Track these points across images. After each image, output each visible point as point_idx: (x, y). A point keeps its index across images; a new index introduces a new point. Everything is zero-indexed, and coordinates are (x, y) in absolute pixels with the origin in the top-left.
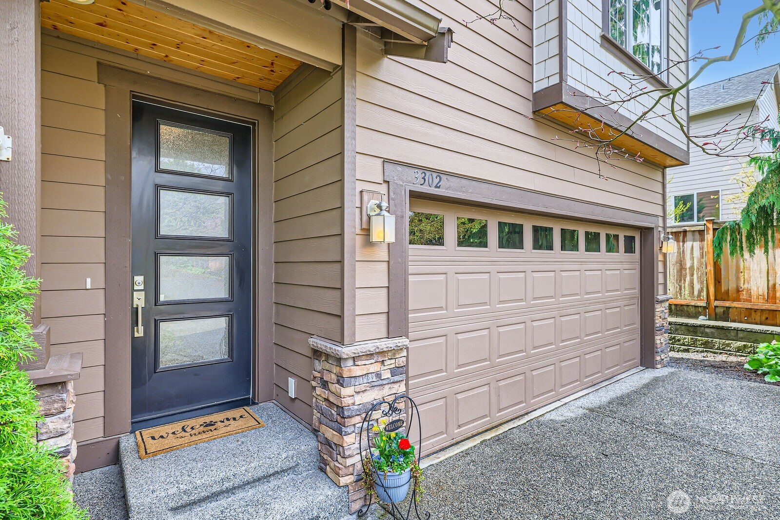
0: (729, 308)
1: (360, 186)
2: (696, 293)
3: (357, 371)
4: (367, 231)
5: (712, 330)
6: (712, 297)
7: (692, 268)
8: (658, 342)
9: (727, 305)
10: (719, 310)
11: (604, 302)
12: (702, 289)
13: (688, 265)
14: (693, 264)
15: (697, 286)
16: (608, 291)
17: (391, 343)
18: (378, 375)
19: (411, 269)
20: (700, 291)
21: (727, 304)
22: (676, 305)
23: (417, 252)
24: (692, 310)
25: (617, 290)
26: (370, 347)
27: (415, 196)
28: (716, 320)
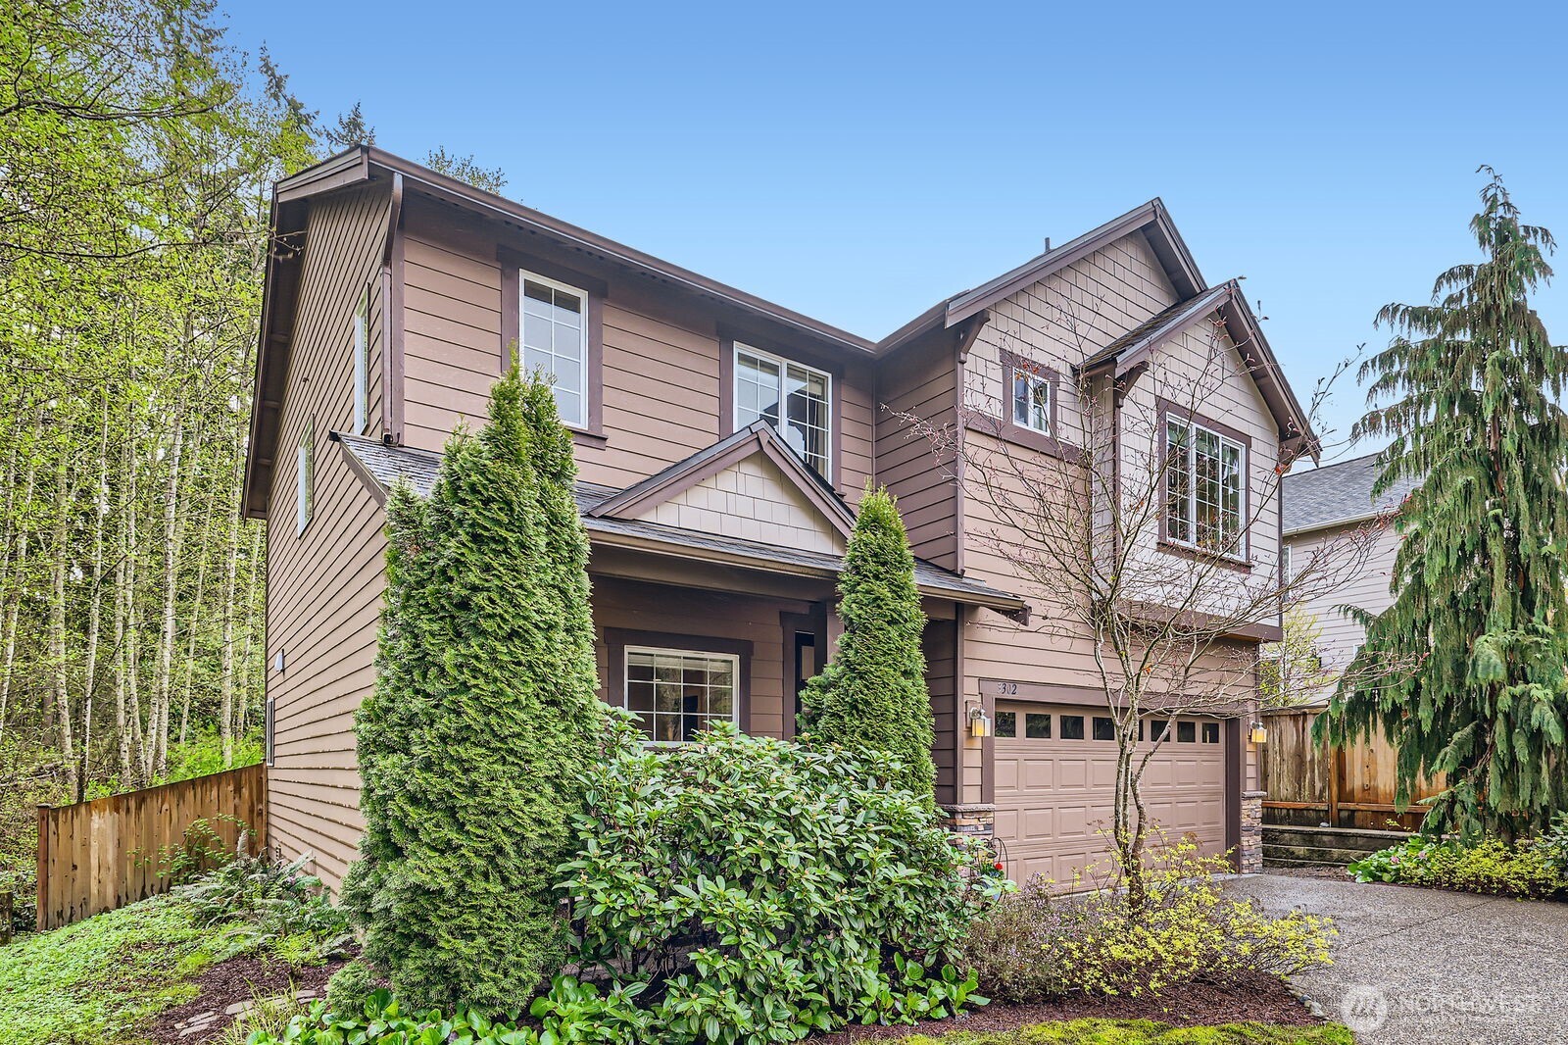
0: (1353, 811)
1: (966, 698)
2: (1317, 793)
3: (965, 822)
4: (970, 729)
5: (1330, 838)
6: (1335, 799)
7: (1312, 760)
8: (1245, 843)
9: (1352, 808)
10: (1344, 814)
11: (1176, 795)
12: (1324, 788)
13: (1309, 758)
14: (1313, 756)
15: (1318, 785)
16: (1180, 784)
17: (985, 806)
18: (977, 828)
19: (996, 756)
20: (1322, 791)
21: (1352, 806)
22: (1294, 809)
23: (1001, 742)
24: (1313, 814)
25: (1193, 783)
26: (973, 807)
27: (999, 701)
28: (1340, 827)
